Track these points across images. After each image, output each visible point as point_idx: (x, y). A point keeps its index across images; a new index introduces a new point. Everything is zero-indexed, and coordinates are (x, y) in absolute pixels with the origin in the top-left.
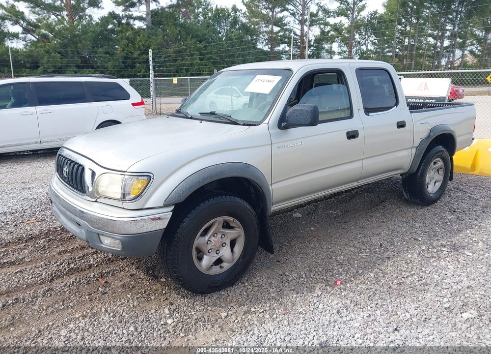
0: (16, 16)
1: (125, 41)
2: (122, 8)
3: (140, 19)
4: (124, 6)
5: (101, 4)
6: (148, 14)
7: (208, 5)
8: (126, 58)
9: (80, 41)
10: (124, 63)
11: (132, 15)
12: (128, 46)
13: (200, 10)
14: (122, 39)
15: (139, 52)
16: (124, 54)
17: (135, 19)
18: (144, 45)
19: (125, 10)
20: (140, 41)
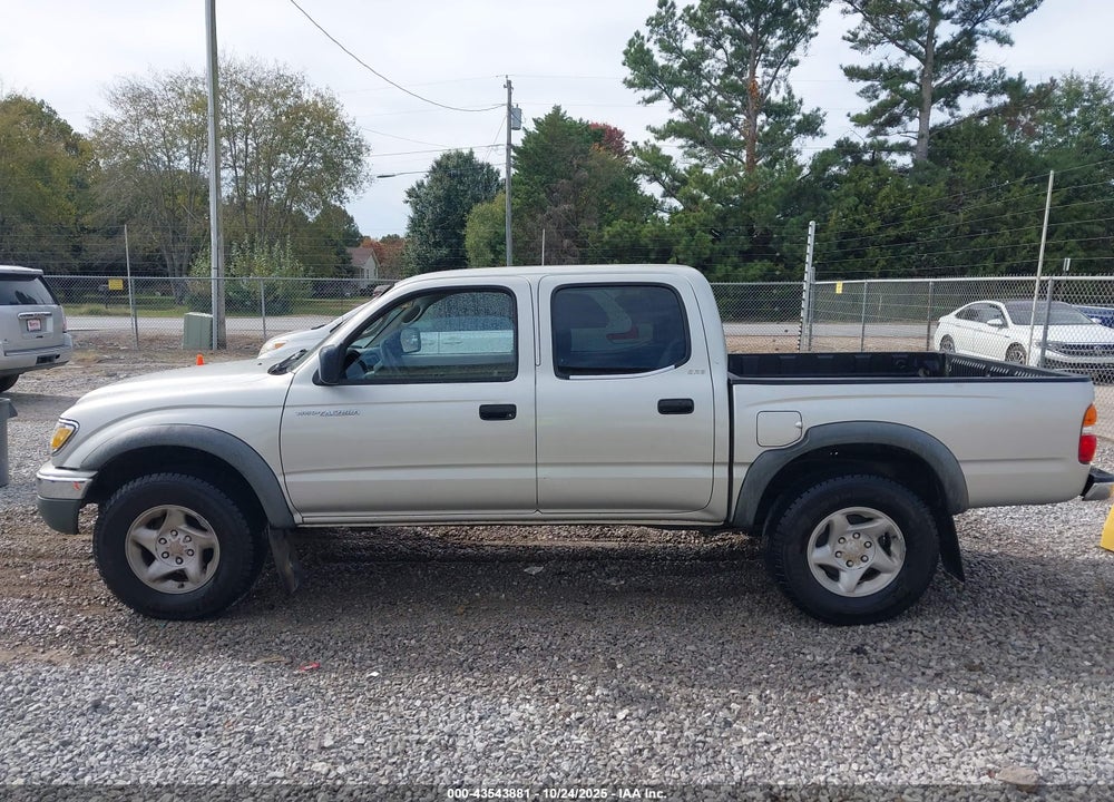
0: (657, 165)
1: (852, 200)
2: (866, 130)
3: (903, 148)
4: (875, 125)
5: (821, 127)
6: (920, 137)
7: (1100, 99)
8: (846, 235)
9: (757, 205)
10: (840, 246)
11: (886, 141)
12: (856, 209)
13: (1075, 113)
14: (847, 195)
15: (879, 223)
16: (844, 227)
17: (890, 150)
18: (892, 206)
19: (873, 134)
20: (887, 197)
